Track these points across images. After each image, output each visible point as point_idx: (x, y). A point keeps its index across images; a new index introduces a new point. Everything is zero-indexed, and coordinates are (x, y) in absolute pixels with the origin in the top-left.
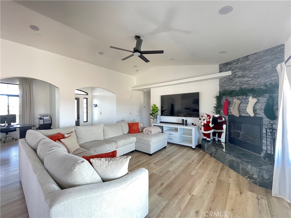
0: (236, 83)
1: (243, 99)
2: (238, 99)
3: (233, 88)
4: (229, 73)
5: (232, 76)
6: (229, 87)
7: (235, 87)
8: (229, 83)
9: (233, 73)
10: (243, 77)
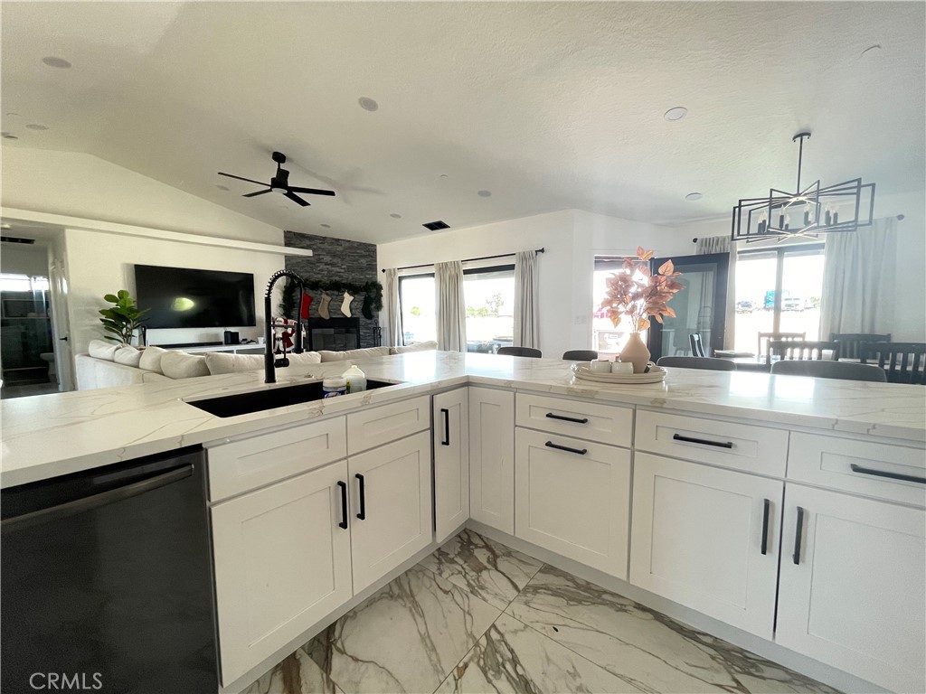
0: (322, 270)
1: (334, 295)
2: (327, 294)
3: (316, 277)
4: (309, 253)
5: (313, 259)
6: (308, 274)
7: (320, 276)
8: (308, 269)
9: (314, 255)
10: (333, 265)
